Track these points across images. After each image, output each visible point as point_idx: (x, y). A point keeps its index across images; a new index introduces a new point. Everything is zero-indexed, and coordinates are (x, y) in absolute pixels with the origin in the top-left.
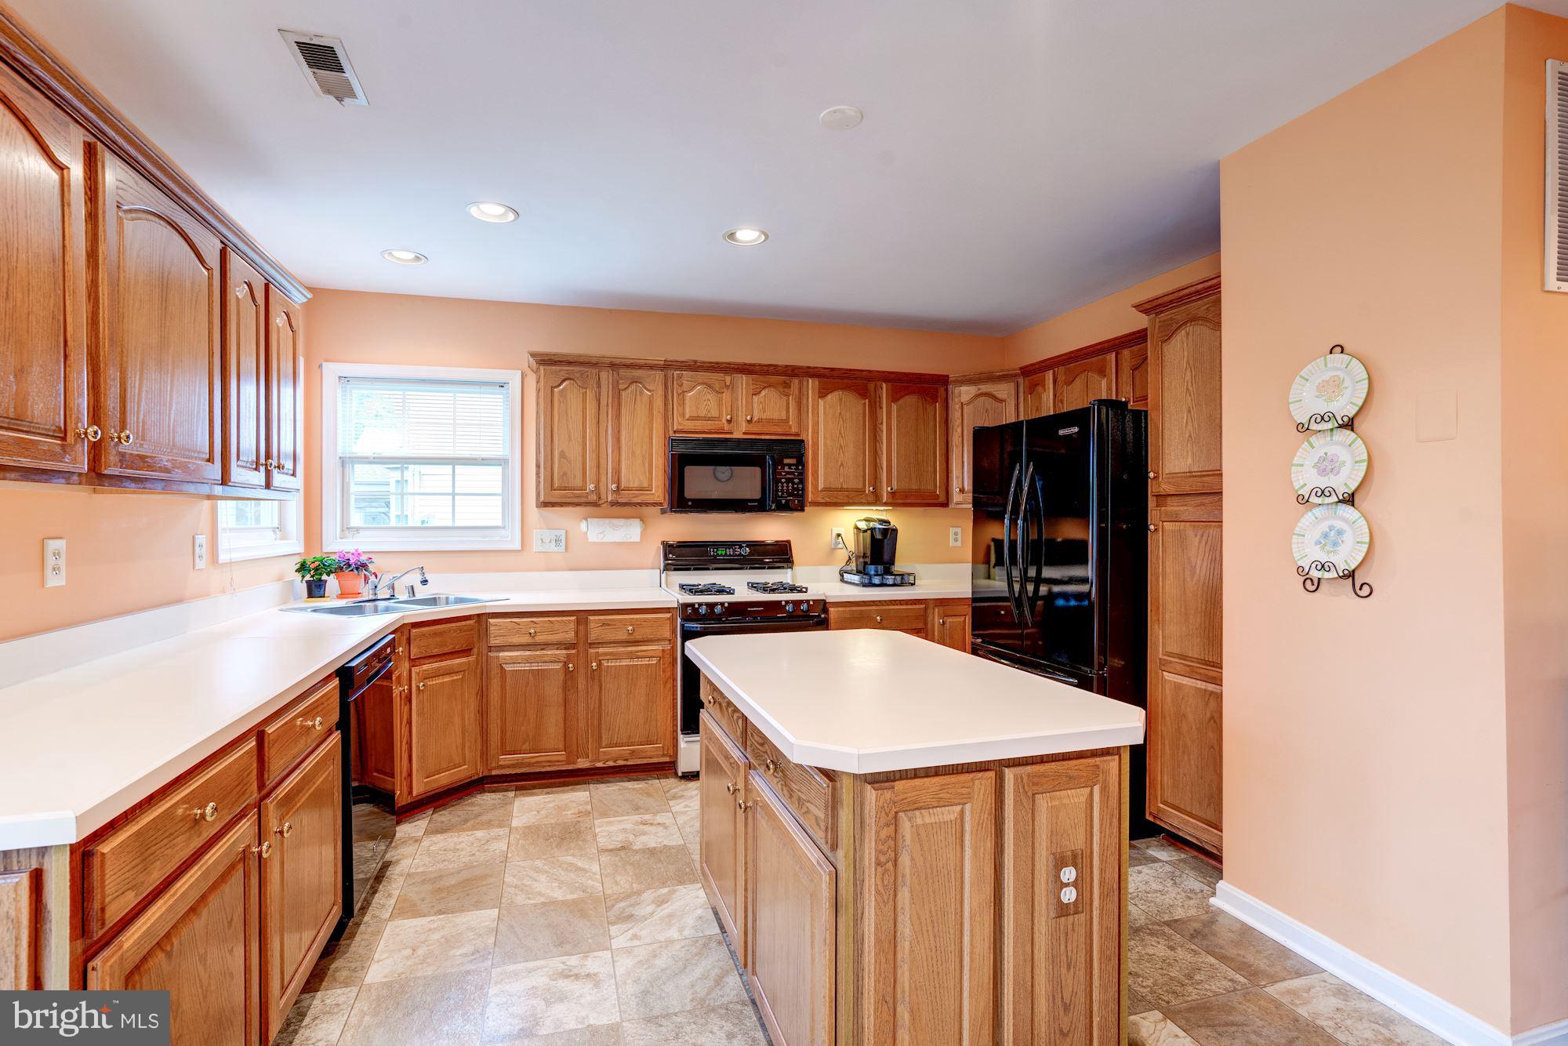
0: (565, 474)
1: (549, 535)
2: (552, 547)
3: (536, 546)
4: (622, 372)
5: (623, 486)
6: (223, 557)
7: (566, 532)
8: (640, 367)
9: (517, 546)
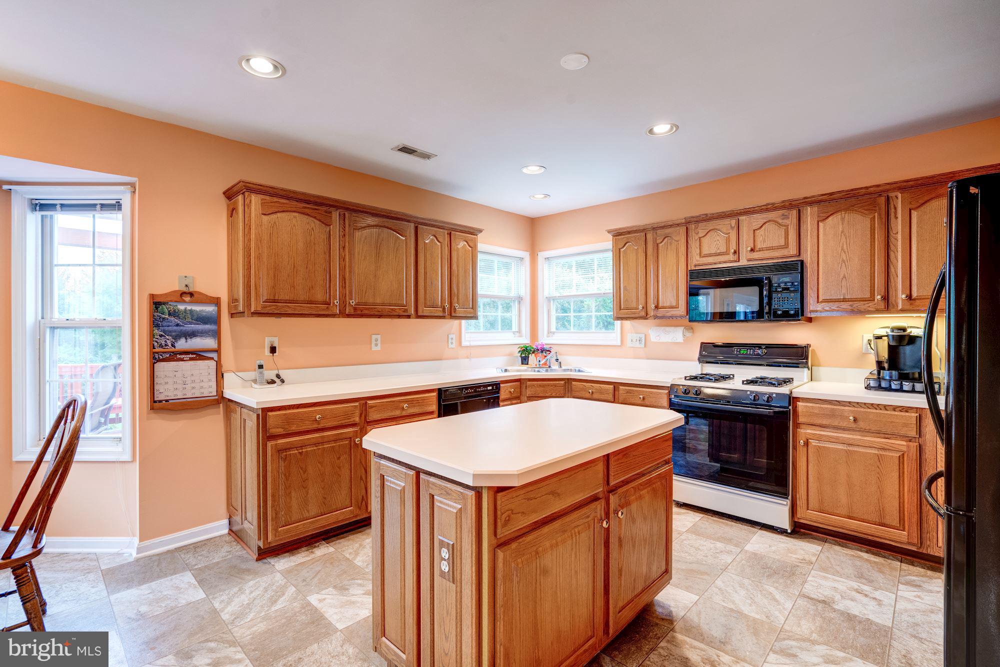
0: (627, 300)
1: (636, 336)
2: (637, 345)
3: (629, 343)
4: (659, 232)
5: (660, 305)
6: (464, 343)
7: (645, 335)
8: (671, 226)
9: (619, 343)
